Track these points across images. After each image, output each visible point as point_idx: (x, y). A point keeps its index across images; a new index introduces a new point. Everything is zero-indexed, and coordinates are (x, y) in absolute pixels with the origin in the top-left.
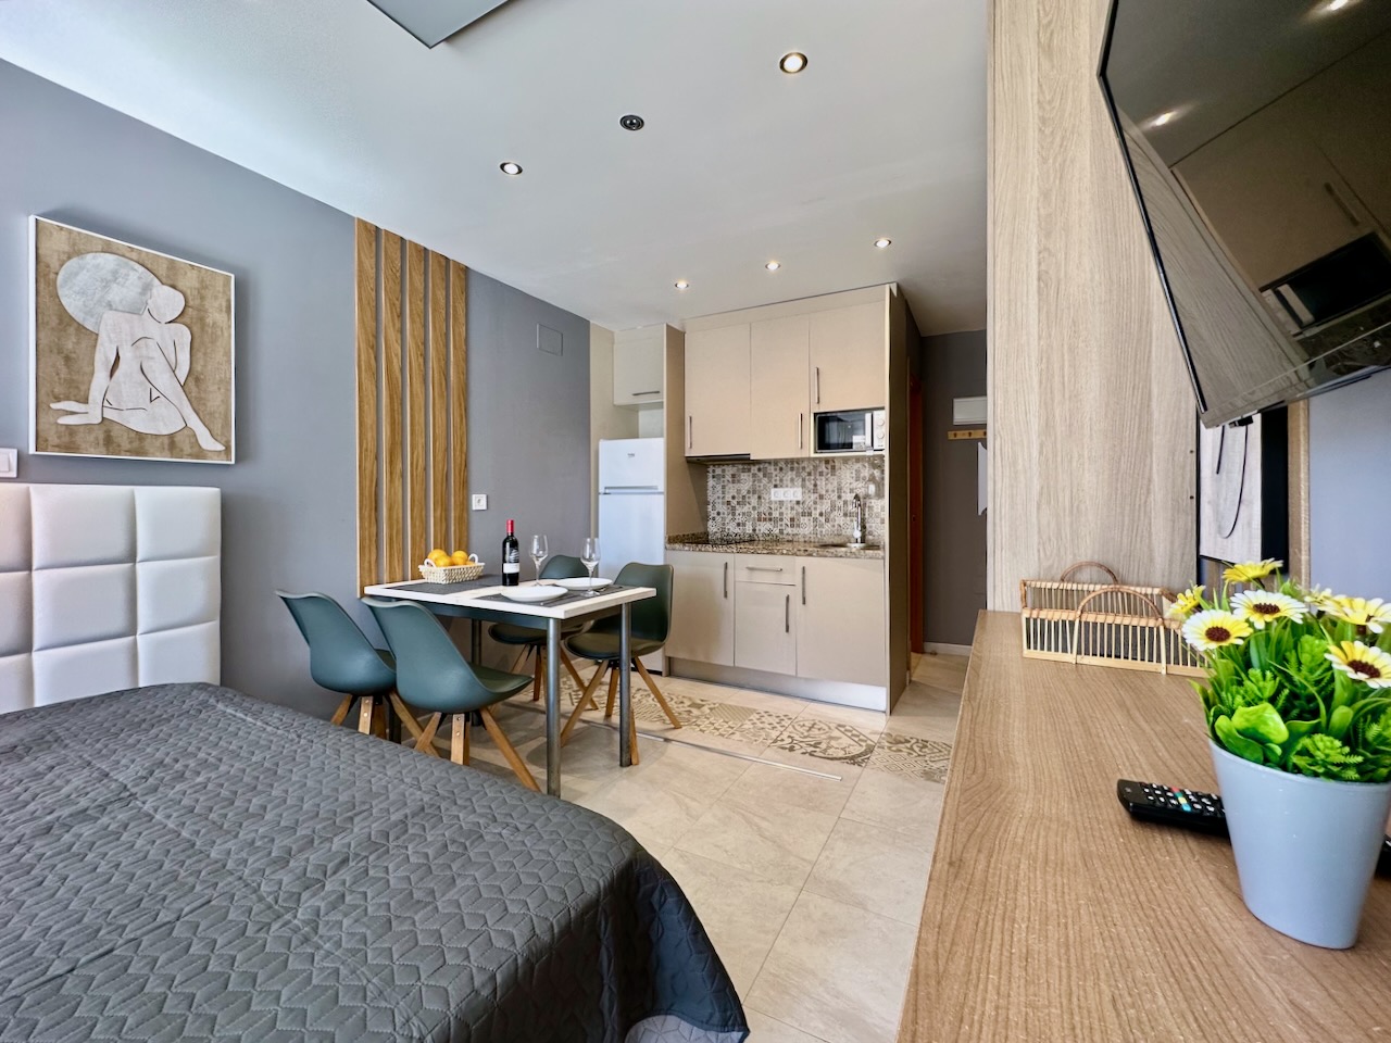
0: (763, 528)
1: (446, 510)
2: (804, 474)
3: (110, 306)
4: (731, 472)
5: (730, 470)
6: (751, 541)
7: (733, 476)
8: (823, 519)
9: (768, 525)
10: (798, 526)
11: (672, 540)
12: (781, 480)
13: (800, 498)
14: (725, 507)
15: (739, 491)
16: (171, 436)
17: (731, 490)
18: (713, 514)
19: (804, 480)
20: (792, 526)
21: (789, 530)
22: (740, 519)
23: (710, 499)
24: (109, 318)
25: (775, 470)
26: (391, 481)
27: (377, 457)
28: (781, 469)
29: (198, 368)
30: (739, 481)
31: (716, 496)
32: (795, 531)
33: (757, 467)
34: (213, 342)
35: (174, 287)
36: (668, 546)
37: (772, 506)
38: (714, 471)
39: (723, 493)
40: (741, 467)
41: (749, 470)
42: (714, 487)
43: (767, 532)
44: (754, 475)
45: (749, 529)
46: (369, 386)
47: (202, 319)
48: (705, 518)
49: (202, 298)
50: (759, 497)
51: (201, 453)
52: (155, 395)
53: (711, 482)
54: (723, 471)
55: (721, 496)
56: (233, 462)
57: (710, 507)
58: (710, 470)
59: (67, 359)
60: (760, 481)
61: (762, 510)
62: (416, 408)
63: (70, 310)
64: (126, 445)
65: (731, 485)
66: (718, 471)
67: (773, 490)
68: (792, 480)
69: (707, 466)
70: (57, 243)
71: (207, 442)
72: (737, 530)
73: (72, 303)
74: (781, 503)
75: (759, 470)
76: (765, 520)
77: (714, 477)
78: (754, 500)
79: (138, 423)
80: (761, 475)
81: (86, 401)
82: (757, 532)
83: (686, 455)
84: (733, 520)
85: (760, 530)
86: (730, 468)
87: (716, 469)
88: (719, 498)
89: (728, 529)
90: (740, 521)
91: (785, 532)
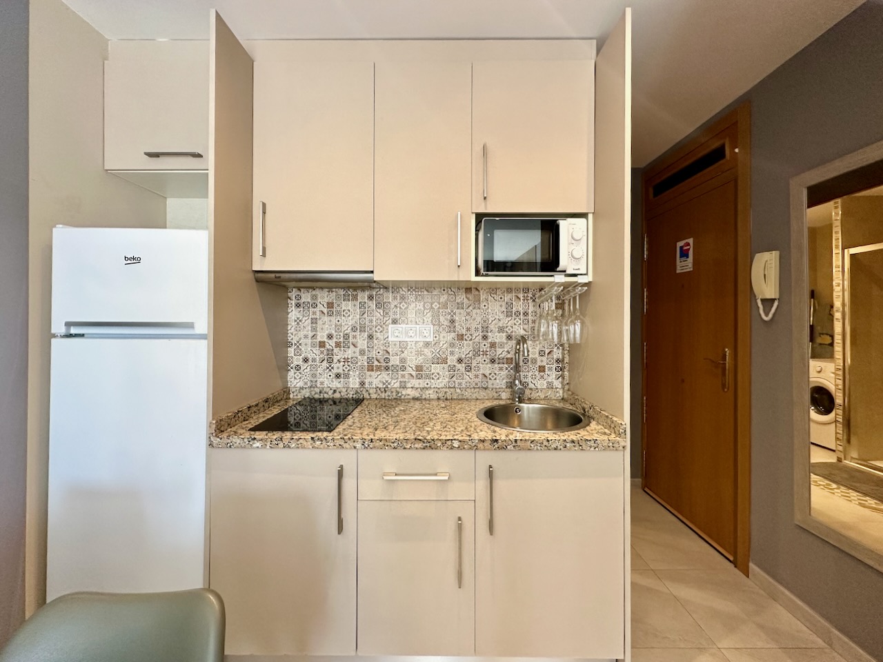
0: (377, 380)
2: (436, 305)
4: (326, 300)
5: (324, 297)
6: (358, 400)
7: (330, 305)
8: (461, 367)
9: (384, 376)
10: (428, 377)
12: (403, 314)
13: (430, 337)
14: (317, 350)
15: (338, 327)
17: (327, 326)
18: (297, 361)
19: (435, 313)
20: (419, 377)
22: (338, 368)
23: (293, 338)
25: (395, 298)
28: (402, 296)
30: (339, 313)
31: (301, 334)
32: (423, 383)
33: (367, 293)
36: (216, 441)
37: (390, 350)
38: (298, 297)
39: (314, 329)
40: (342, 292)
41: (355, 298)
42: (298, 321)
43: (381, 386)
44: (362, 305)
45: (354, 383)
48: (284, 366)
50: (371, 337)
53: (293, 314)
54: (314, 297)
55: (311, 334)
57: (291, 351)
58: (293, 294)
60: (372, 313)
61: (373, 354)
65: (326, 318)
66: (306, 297)
67: (391, 327)
68: (419, 313)
69: (286, 289)
72: (336, 384)
74: (403, 344)
75: (371, 298)
76: (379, 368)
77: (298, 305)
78: (362, 342)
80: (373, 305)
82: (367, 386)
83: (255, 268)
84: (330, 368)
85: (371, 383)
86: (325, 292)
87: (303, 296)
88: (306, 337)
89: (322, 383)
90: (340, 371)
91: (409, 385)
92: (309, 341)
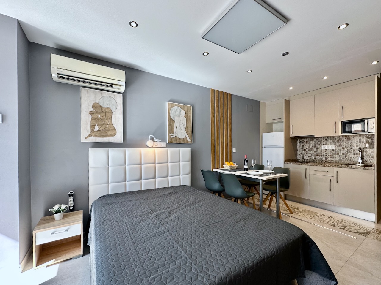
0: (318, 158)
1: (227, 152)
2: (336, 141)
3: (176, 116)
5: (305, 140)
6: (314, 162)
7: (307, 142)
8: (344, 156)
9: (320, 157)
10: (333, 158)
11: (287, 161)
12: (326, 143)
13: (334, 148)
14: (304, 151)
15: (309, 147)
16: (184, 139)
17: (306, 146)
18: (299, 153)
19: (335, 143)
20: (330, 158)
21: (329, 159)
22: (309, 155)
23: (298, 149)
24: (176, 117)
25: (324, 140)
26: (217, 146)
27: (215, 141)
28: (326, 139)
29: (187, 125)
30: (309, 143)
31: (300, 148)
32: (332, 159)
33: (316, 139)
34: (189, 119)
35: (184, 110)
36: (285, 162)
37: (322, 151)
39: (303, 147)
40: (310, 139)
41: (313, 140)
42: (299, 145)
43: (320, 159)
44: (315, 141)
45: (313, 158)
46: (213, 125)
47: (188, 116)
48: (296, 154)
49: (188, 112)
50: (317, 148)
51: (188, 142)
52: (182, 131)
53: (298, 144)
54: (303, 140)
55: (302, 148)
56: (192, 143)
57: (298, 151)
58: (298, 140)
59: (171, 126)
60: (317, 143)
61: (318, 152)
62: (222, 129)
63: (171, 117)
64: (178, 141)
65: (306, 145)
66: (301, 140)
67: (322, 146)
68: (330, 143)
69: (297, 139)
70: (170, 106)
71: (189, 140)
72: (308, 158)
73: (172, 116)
74: (326, 150)
75: (317, 140)
76: (319, 155)
77: (299, 142)
78: (315, 149)
79: (180, 137)
80: (318, 141)
81: (173, 133)
82: (316, 159)
83: (291, 136)
84: (307, 155)
85: (317, 159)
86: (306, 139)
87: (300, 140)
88: (301, 148)
89: (305, 158)
90: (309, 156)
91: (327, 159)
92: (302, 149)
